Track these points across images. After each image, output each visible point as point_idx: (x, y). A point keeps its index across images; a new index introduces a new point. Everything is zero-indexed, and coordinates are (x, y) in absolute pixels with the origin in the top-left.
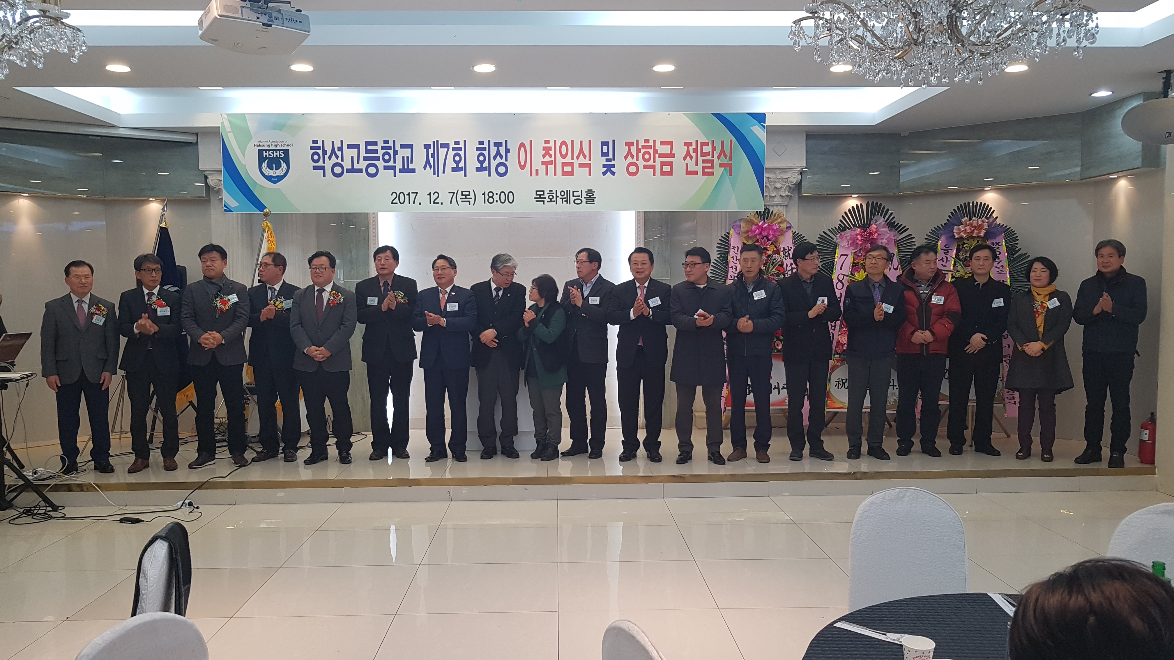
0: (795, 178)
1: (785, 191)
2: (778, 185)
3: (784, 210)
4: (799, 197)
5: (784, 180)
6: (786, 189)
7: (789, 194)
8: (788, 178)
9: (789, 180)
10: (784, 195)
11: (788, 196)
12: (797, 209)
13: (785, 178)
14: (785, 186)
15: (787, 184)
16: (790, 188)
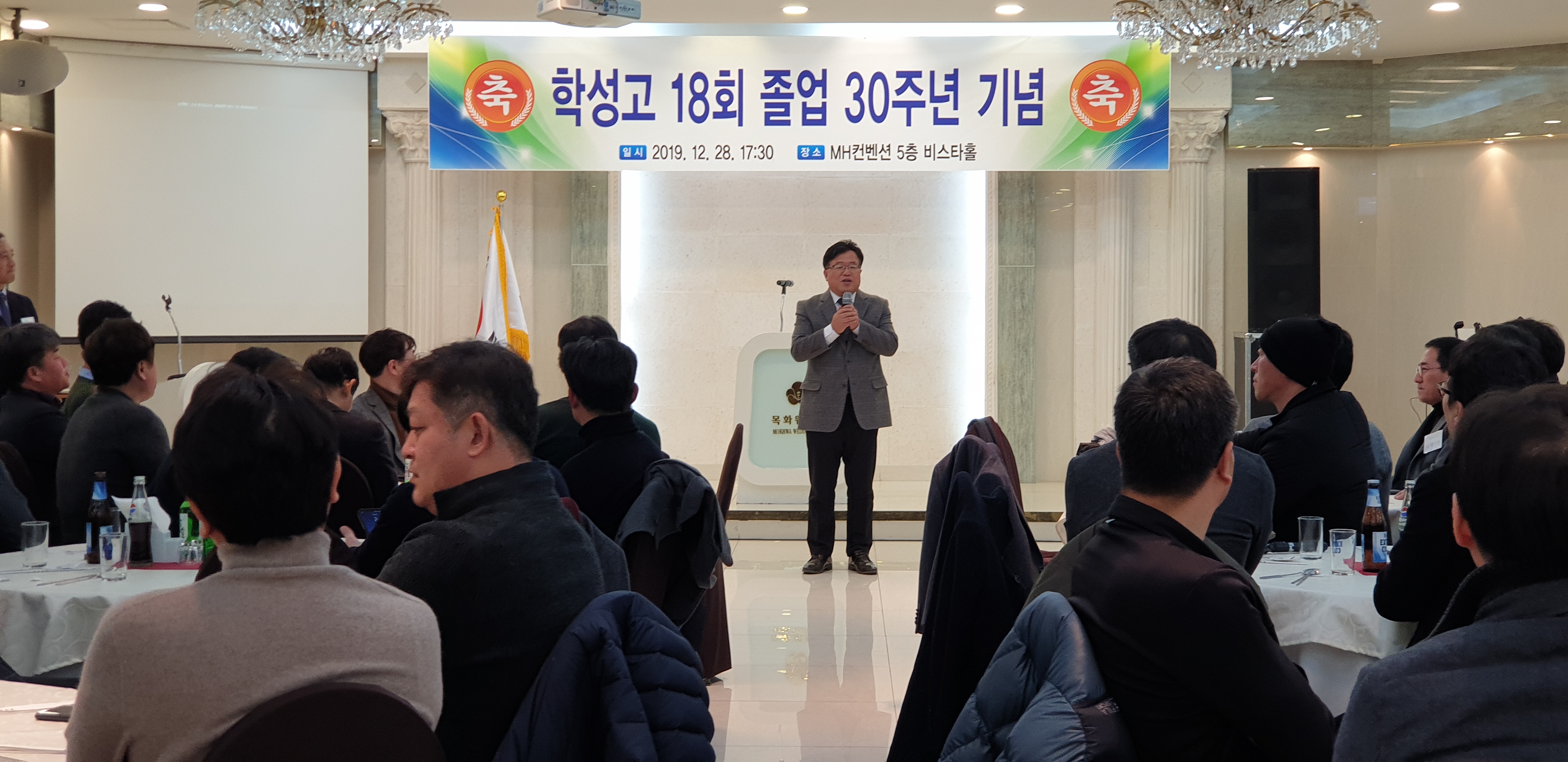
0: (1216, 124)
1: (1202, 143)
2: (1192, 135)
3: (1202, 168)
4: (1226, 152)
5: (1200, 127)
6: (1203, 139)
7: (1209, 146)
8: (1206, 124)
9: (1207, 125)
10: (1200, 147)
11: (1207, 149)
12: (1222, 166)
13: (1201, 124)
14: (1203, 135)
15: (1205, 133)
16: (1210, 138)
